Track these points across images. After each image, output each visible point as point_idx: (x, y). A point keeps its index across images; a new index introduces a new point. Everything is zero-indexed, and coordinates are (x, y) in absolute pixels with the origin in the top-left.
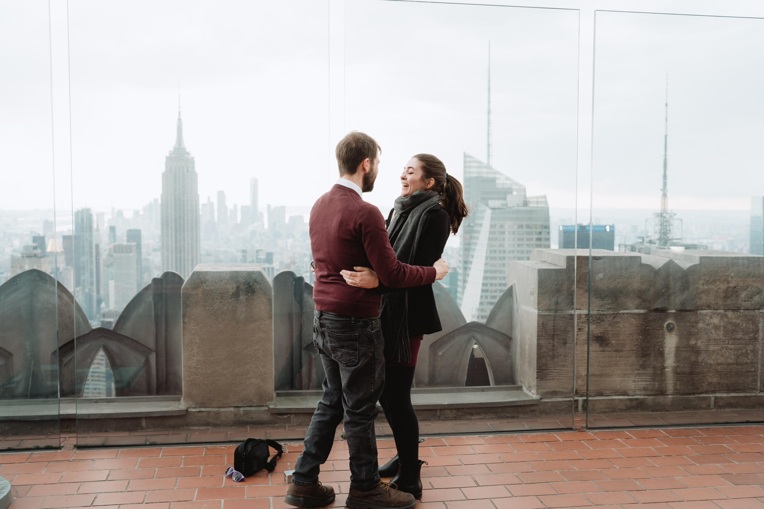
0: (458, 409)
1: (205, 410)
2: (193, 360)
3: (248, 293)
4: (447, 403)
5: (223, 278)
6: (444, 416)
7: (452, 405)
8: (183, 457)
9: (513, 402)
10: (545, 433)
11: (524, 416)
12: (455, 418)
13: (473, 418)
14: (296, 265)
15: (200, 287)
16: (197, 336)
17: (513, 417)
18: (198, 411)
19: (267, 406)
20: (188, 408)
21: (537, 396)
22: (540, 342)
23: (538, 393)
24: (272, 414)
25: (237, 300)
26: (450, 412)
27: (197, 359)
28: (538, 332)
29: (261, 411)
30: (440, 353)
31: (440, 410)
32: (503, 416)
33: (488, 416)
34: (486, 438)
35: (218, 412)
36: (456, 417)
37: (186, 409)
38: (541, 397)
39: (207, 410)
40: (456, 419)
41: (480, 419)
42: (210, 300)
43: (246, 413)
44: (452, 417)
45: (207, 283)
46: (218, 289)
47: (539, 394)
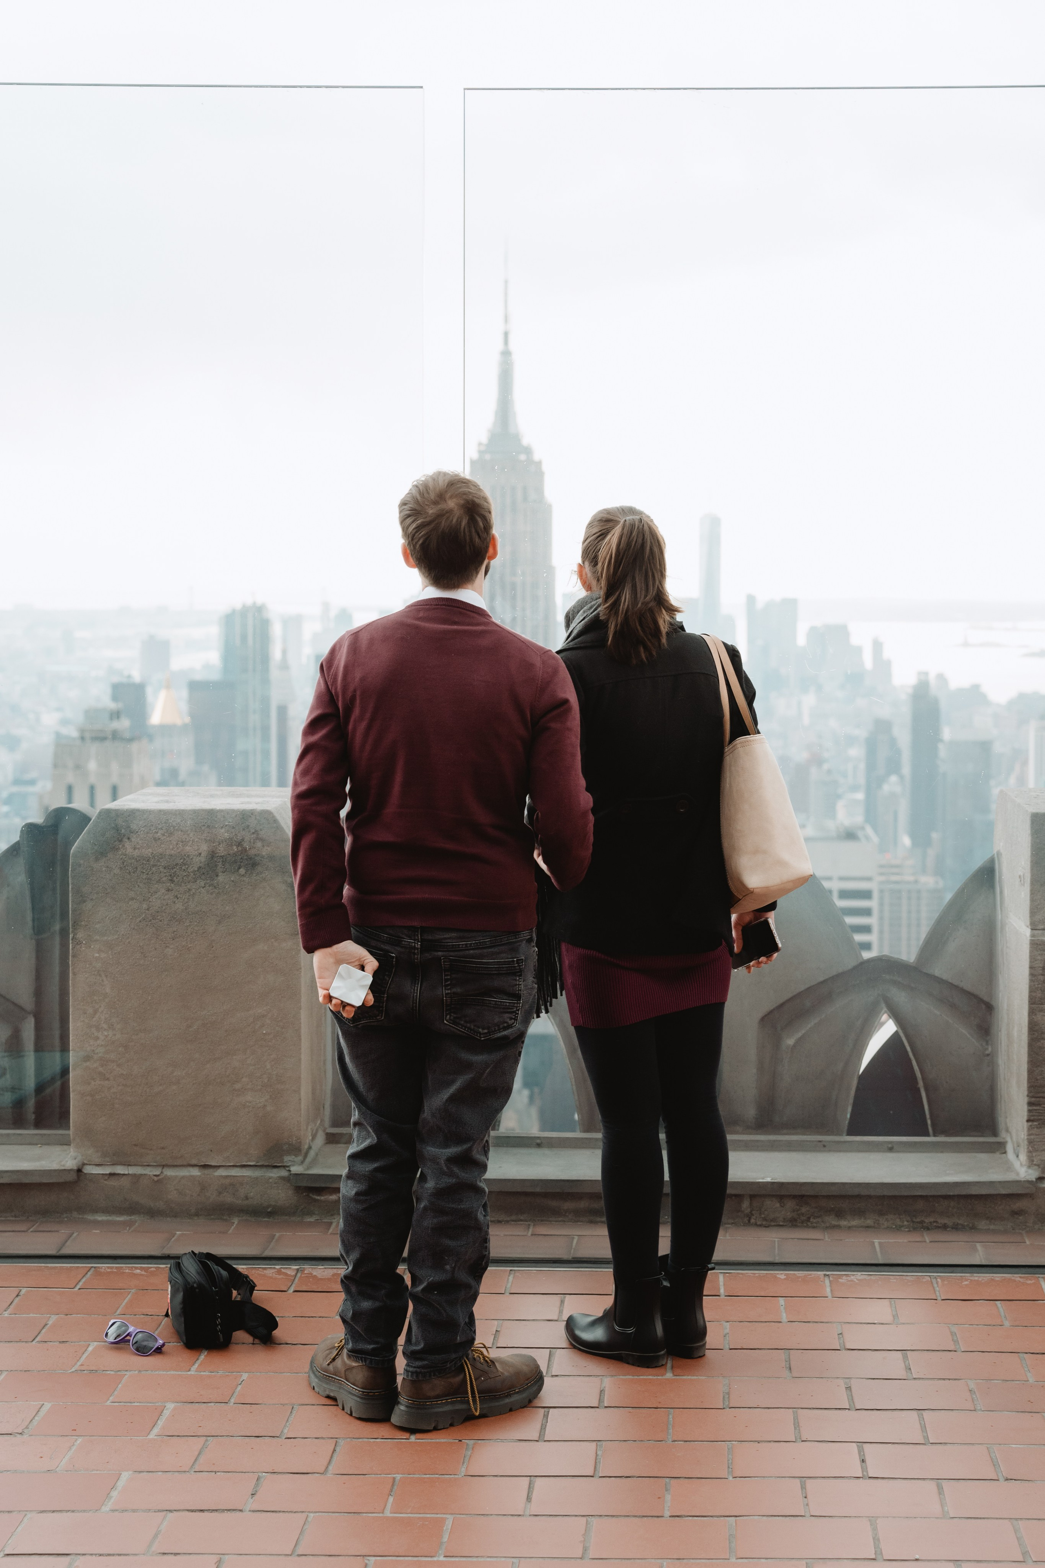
0: (802, 1196)
1: (126, 1172)
2: (97, 1038)
3: (239, 868)
4: (769, 1180)
5: (174, 827)
6: (760, 1214)
7: (782, 1184)
8: (24, 1291)
9: (956, 1184)
10: (1017, 1277)
11: (992, 1227)
12: (793, 1223)
13: (843, 1223)
14: (826, 766)
15: (118, 849)
16: (106, 976)
17: (956, 1228)
18: (108, 1172)
19: (284, 1167)
20: (84, 1164)
21: (1030, 1171)
22: (1039, 1017)
23: (1031, 1163)
24: (298, 1189)
25: (209, 886)
26: (778, 1205)
27: (106, 1036)
28: (1031, 990)
29: (271, 1180)
30: (791, 1042)
31: (752, 1197)
32: (931, 1223)
33: (887, 1220)
34: (843, 1280)
35: (160, 1177)
36: (795, 1220)
37: (75, 1168)
38: (1042, 1175)
39: (130, 1172)
40: (796, 1226)
41: (862, 1227)
42: (141, 885)
43: (232, 1185)
44: (784, 1219)
45: (133, 840)
46: (161, 854)
47: (1035, 1165)
